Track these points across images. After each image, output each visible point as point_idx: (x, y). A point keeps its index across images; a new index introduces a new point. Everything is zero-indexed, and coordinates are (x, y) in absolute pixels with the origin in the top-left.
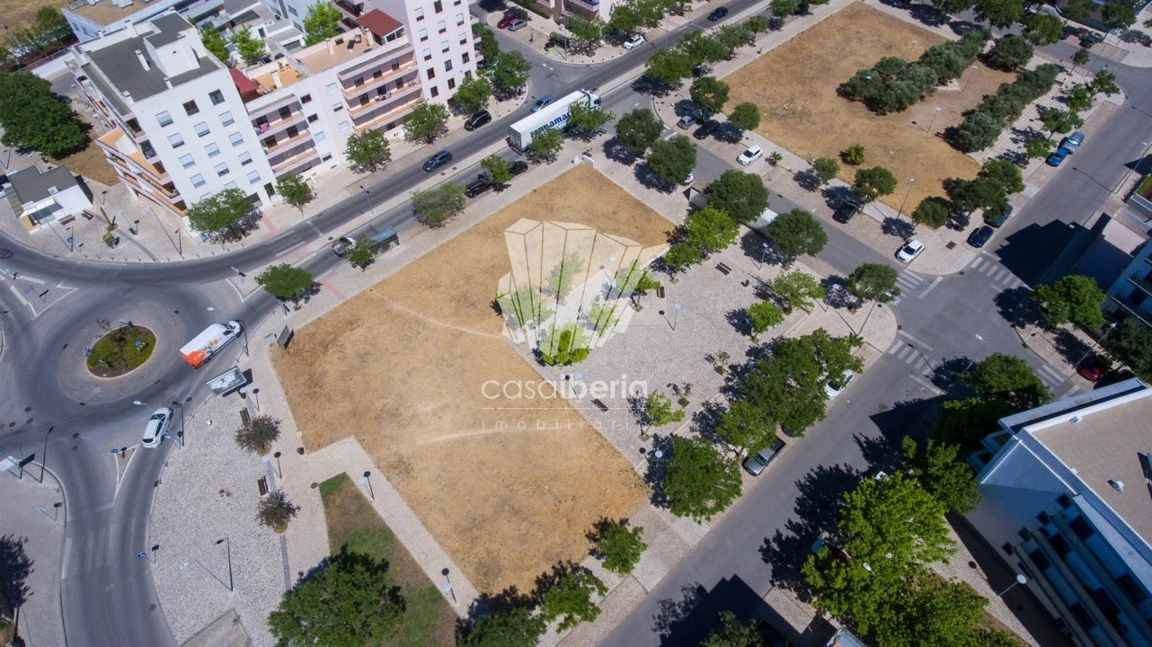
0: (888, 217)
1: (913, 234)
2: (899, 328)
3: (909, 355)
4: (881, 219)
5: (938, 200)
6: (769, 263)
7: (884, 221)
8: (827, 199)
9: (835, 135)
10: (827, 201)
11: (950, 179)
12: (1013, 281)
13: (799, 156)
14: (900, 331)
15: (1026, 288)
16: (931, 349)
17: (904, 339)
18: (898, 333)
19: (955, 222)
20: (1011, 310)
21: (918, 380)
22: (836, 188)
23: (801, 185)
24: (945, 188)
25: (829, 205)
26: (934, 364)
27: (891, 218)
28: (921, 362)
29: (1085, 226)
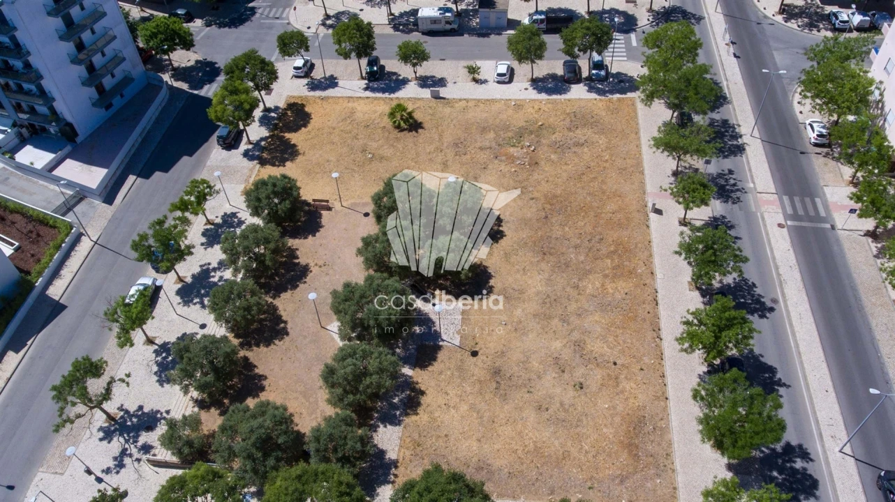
0: (336, 88)
1: (307, 85)
2: (289, 24)
3: (276, 13)
4: (341, 83)
5: (296, 129)
6: (405, 12)
7: (337, 82)
8: (401, 78)
9: (445, 145)
10: (400, 75)
11: (292, 160)
12: (208, 91)
13: (460, 100)
14: (287, 21)
15: (196, 90)
16: (262, 21)
17: (283, 19)
18: (288, 20)
19: (273, 114)
20: (208, 69)
21: (265, 4)
22: (400, 89)
23: (434, 77)
24: (294, 146)
25: (395, 74)
26: (257, 15)
27: (333, 88)
28: (266, 13)
29: (135, 177)
